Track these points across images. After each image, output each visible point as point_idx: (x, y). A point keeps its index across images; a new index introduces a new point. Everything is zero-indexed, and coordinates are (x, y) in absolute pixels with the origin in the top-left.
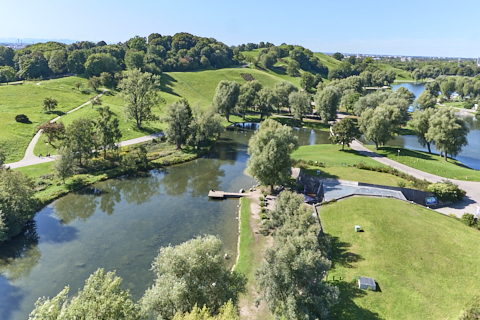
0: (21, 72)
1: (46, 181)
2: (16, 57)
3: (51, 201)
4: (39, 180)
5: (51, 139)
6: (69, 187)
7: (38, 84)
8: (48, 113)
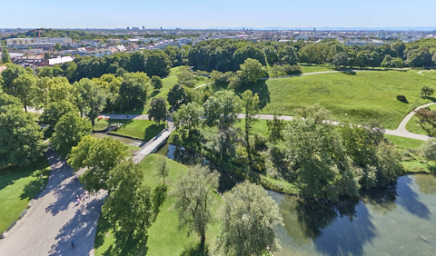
0: (408, 61)
1: (411, 154)
2: (405, 51)
3: (413, 173)
4: (406, 151)
5: (422, 121)
6: (431, 168)
7: (420, 72)
8: (424, 98)
